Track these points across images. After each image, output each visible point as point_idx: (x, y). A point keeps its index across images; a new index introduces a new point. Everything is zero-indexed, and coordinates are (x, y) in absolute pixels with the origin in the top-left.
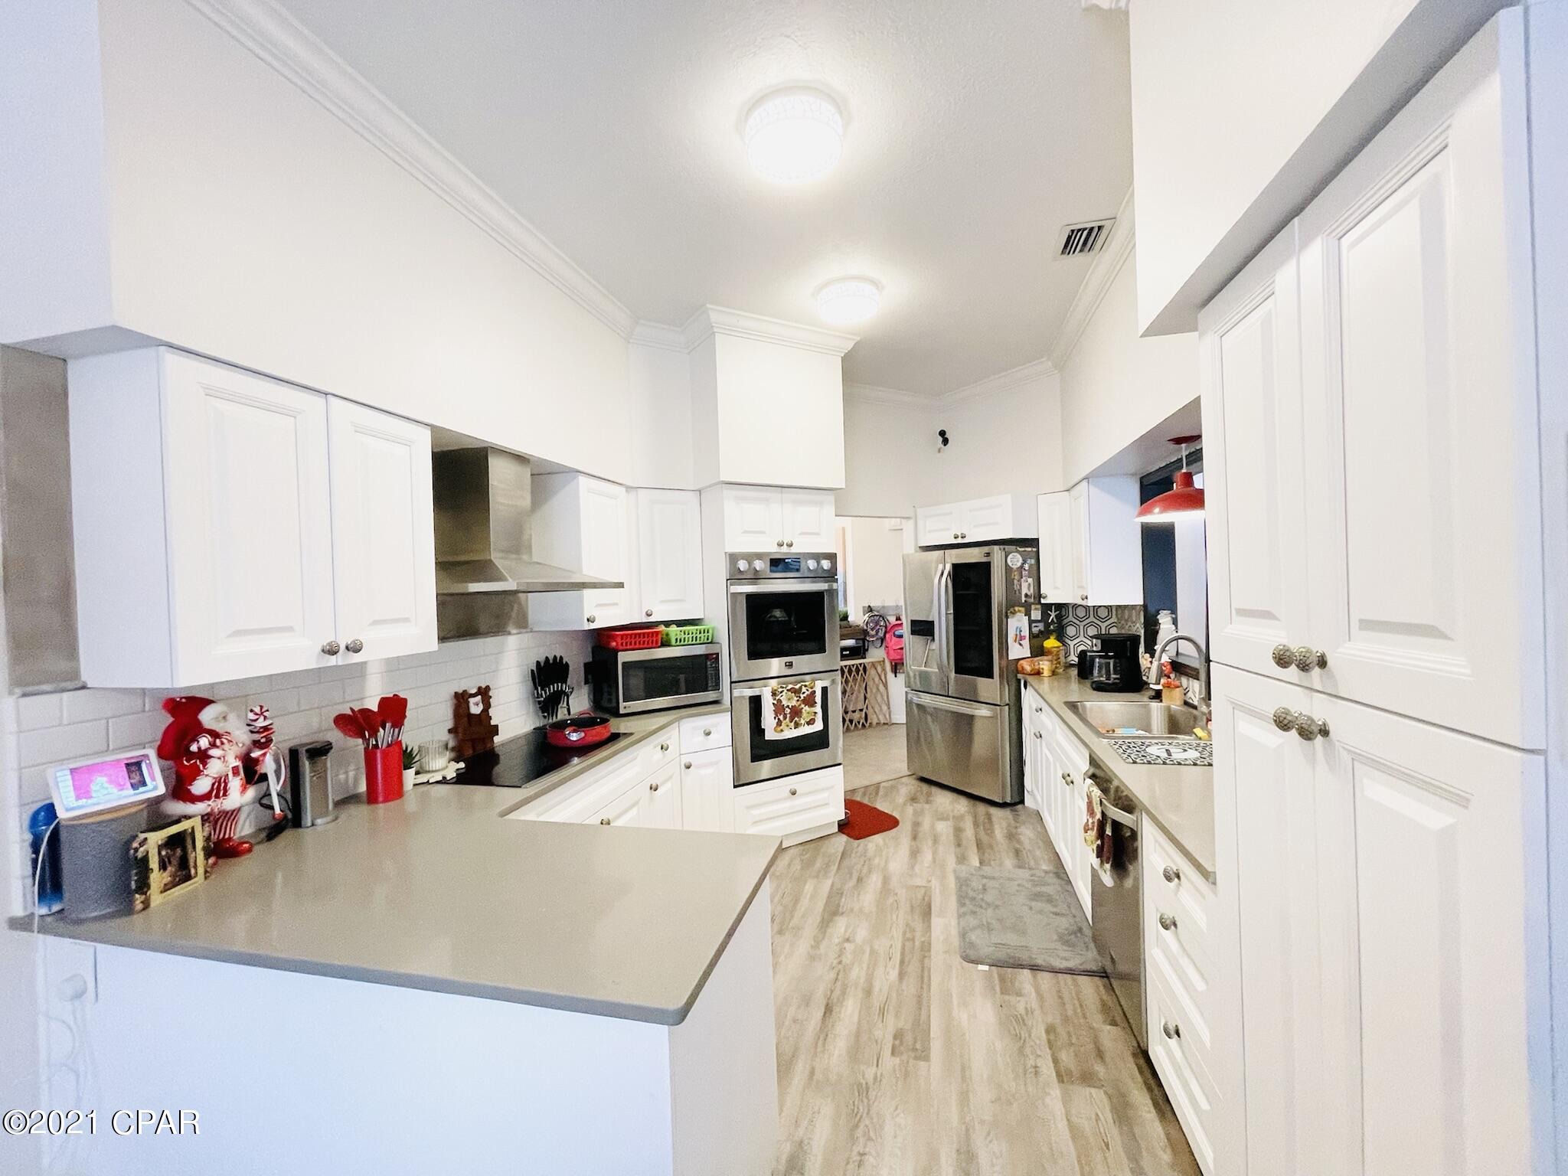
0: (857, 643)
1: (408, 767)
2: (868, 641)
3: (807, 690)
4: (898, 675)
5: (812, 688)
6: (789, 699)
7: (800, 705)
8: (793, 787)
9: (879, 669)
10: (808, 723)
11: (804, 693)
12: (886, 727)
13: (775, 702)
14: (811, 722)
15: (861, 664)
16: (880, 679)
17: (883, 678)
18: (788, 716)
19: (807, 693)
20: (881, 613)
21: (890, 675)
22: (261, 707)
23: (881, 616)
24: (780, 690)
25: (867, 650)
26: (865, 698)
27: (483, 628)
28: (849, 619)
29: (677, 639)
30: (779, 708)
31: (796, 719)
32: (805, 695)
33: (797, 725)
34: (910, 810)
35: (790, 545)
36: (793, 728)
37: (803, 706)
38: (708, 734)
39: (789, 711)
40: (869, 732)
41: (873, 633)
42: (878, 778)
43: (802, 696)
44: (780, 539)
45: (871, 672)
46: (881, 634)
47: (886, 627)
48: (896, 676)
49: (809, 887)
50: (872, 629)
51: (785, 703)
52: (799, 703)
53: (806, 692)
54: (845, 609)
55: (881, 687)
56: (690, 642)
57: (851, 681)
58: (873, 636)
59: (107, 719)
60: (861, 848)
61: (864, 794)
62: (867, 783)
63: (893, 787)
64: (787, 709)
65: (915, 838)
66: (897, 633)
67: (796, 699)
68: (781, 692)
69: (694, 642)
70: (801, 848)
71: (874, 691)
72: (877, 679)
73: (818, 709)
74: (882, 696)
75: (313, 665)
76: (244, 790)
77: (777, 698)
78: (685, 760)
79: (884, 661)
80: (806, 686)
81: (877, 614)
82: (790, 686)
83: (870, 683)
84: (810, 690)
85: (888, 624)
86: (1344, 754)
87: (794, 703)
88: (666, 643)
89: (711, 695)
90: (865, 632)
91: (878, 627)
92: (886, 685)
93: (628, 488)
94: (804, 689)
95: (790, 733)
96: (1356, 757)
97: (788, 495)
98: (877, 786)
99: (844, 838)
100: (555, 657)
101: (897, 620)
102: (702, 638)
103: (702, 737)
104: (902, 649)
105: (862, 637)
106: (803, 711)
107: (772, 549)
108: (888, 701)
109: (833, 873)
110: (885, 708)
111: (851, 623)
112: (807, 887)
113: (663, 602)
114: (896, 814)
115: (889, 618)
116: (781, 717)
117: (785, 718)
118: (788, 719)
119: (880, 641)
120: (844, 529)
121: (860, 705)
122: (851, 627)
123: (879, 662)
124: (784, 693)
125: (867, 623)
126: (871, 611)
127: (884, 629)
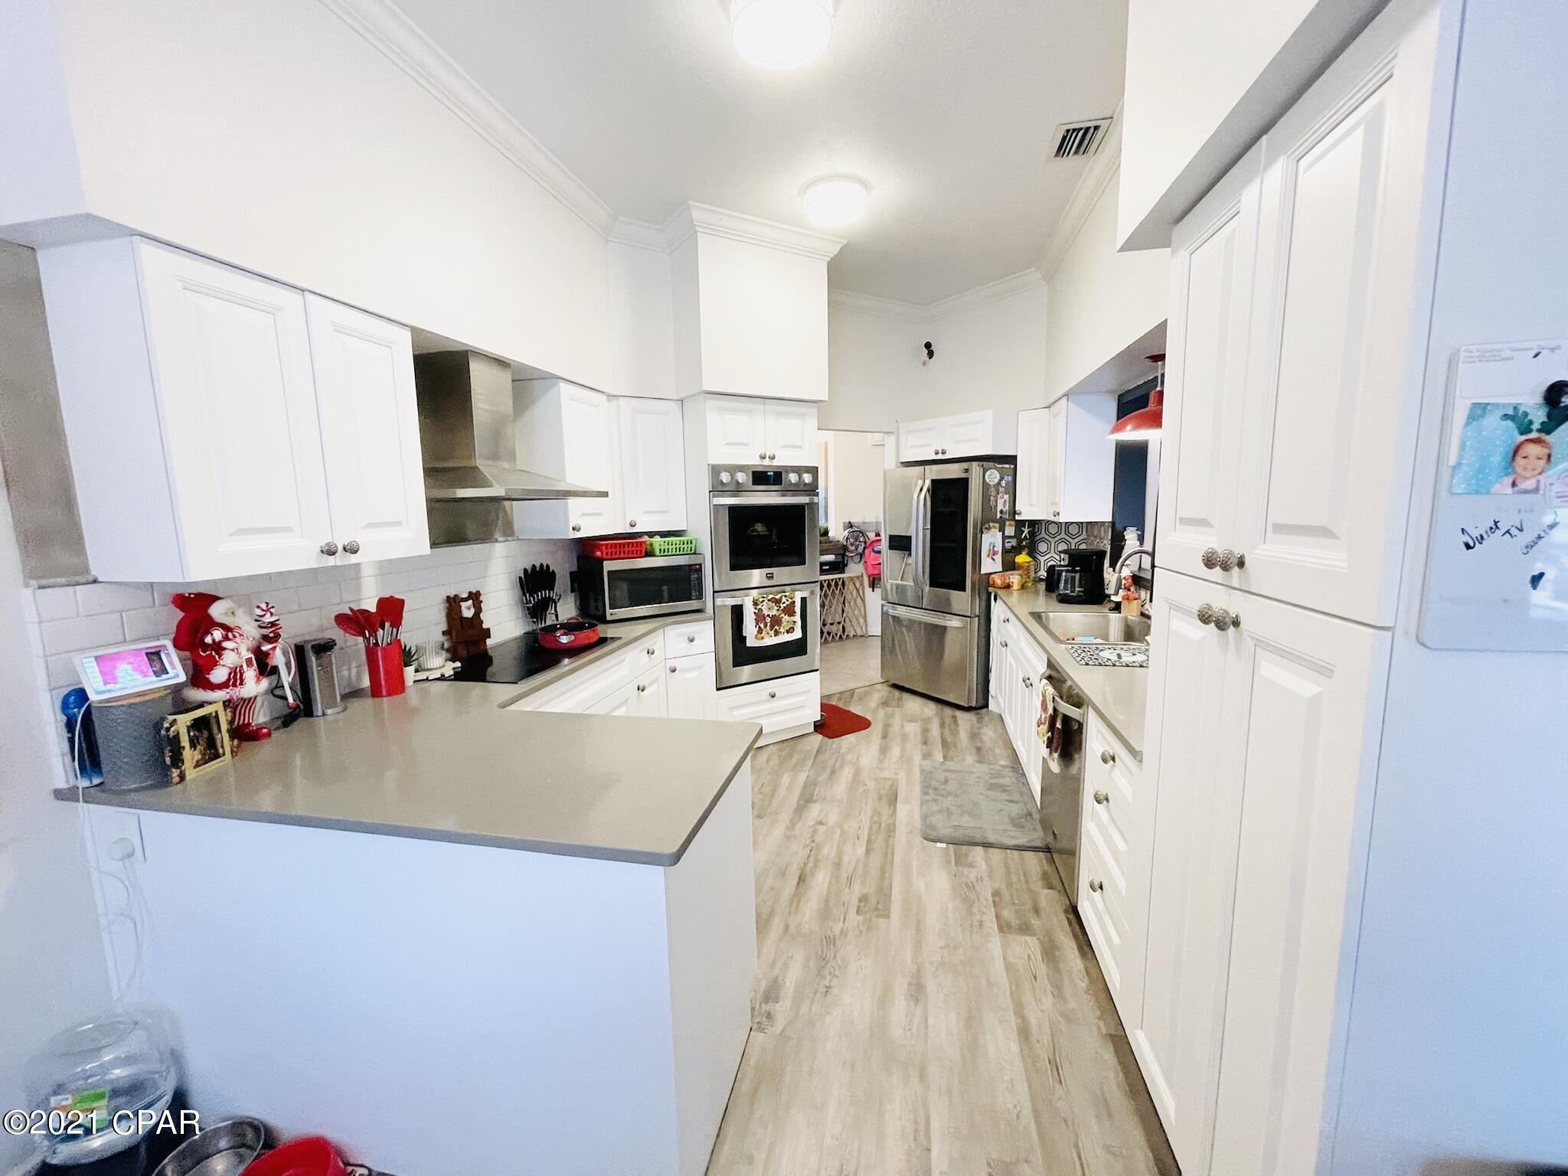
0: (836, 558)
1: (407, 665)
2: (848, 556)
3: (787, 600)
4: (875, 589)
5: (791, 599)
6: (770, 609)
7: (780, 614)
8: (772, 691)
9: (858, 584)
10: (788, 632)
11: (784, 603)
12: (863, 638)
13: (756, 611)
14: (790, 631)
15: (840, 579)
16: (858, 593)
17: (861, 592)
18: (769, 624)
19: (787, 603)
20: (862, 528)
21: (868, 590)
22: (267, 604)
23: (860, 532)
24: (761, 600)
25: (846, 565)
26: (843, 611)
27: (470, 534)
28: (830, 535)
29: (660, 550)
30: (760, 617)
31: (776, 627)
32: (784, 605)
33: (777, 633)
34: (881, 713)
35: (772, 458)
36: (773, 635)
37: (783, 615)
38: (692, 640)
39: (769, 619)
40: (846, 644)
41: (853, 548)
42: (851, 685)
44: (762, 451)
45: (850, 586)
46: (860, 549)
47: (865, 543)
48: (873, 591)
49: (786, 779)
50: (852, 545)
51: (766, 612)
52: (779, 612)
53: (785, 601)
54: (825, 525)
55: (859, 601)
56: (674, 553)
57: (830, 594)
58: (852, 552)
59: (121, 612)
60: (834, 746)
61: (840, 699)
62: (843, 689)
63: (866, 694)
64: (767, 618)
65: (884, 737)
66: (875, 548)
67: (776, 608)
68: (762, 602)
69: (678, 553)
70: (780, 745)
71: (852, 605)
72: (855, 592)
73: (797, 618)
74: (860, 609)
75: (313, 564)
76: (258, 680)
77: (758, 607)
78: (671, 664)
79: (862, 576)
80: (785, 596)
81: (857, 529)
82: (771, 596)
83: (848, 597)
84: (790, 601)
85: (867, 540)
86: (1249, 640)
87: (774, 612)
88: (650, 554)
89: (693, 604)
90: (845, 548)
91: (858, 543)
92: (863, 600)
93: (610, 396)
95: (770, 640)
96: (1258, 643)
97: (771, 406)
98: (852, 692)
99: (819, 737)
100: (542, 565)
101: (876, 536)
102: (686, 549)
103: (686, 643)
104: (880, 564)
105: (843, 552)
106: (783, 620)
107: (753, 460)
108: (865, 615)
109: (807, 768)
110: (862, 621)
111: (831, 539)
112: (784, 778)
113: (646, 513)
114: (868, 717)
115: (868, 534)
116: (762, 626)
117: (766, 626)
118: (768, 627)
119: (859, 556)
120: (826, 443)
121: (838, 619)
122: (831, 542)
123: (858, 577)
124: (765, 603)
125: (847, 538)
126: (851, 527)
127: (863, 545)
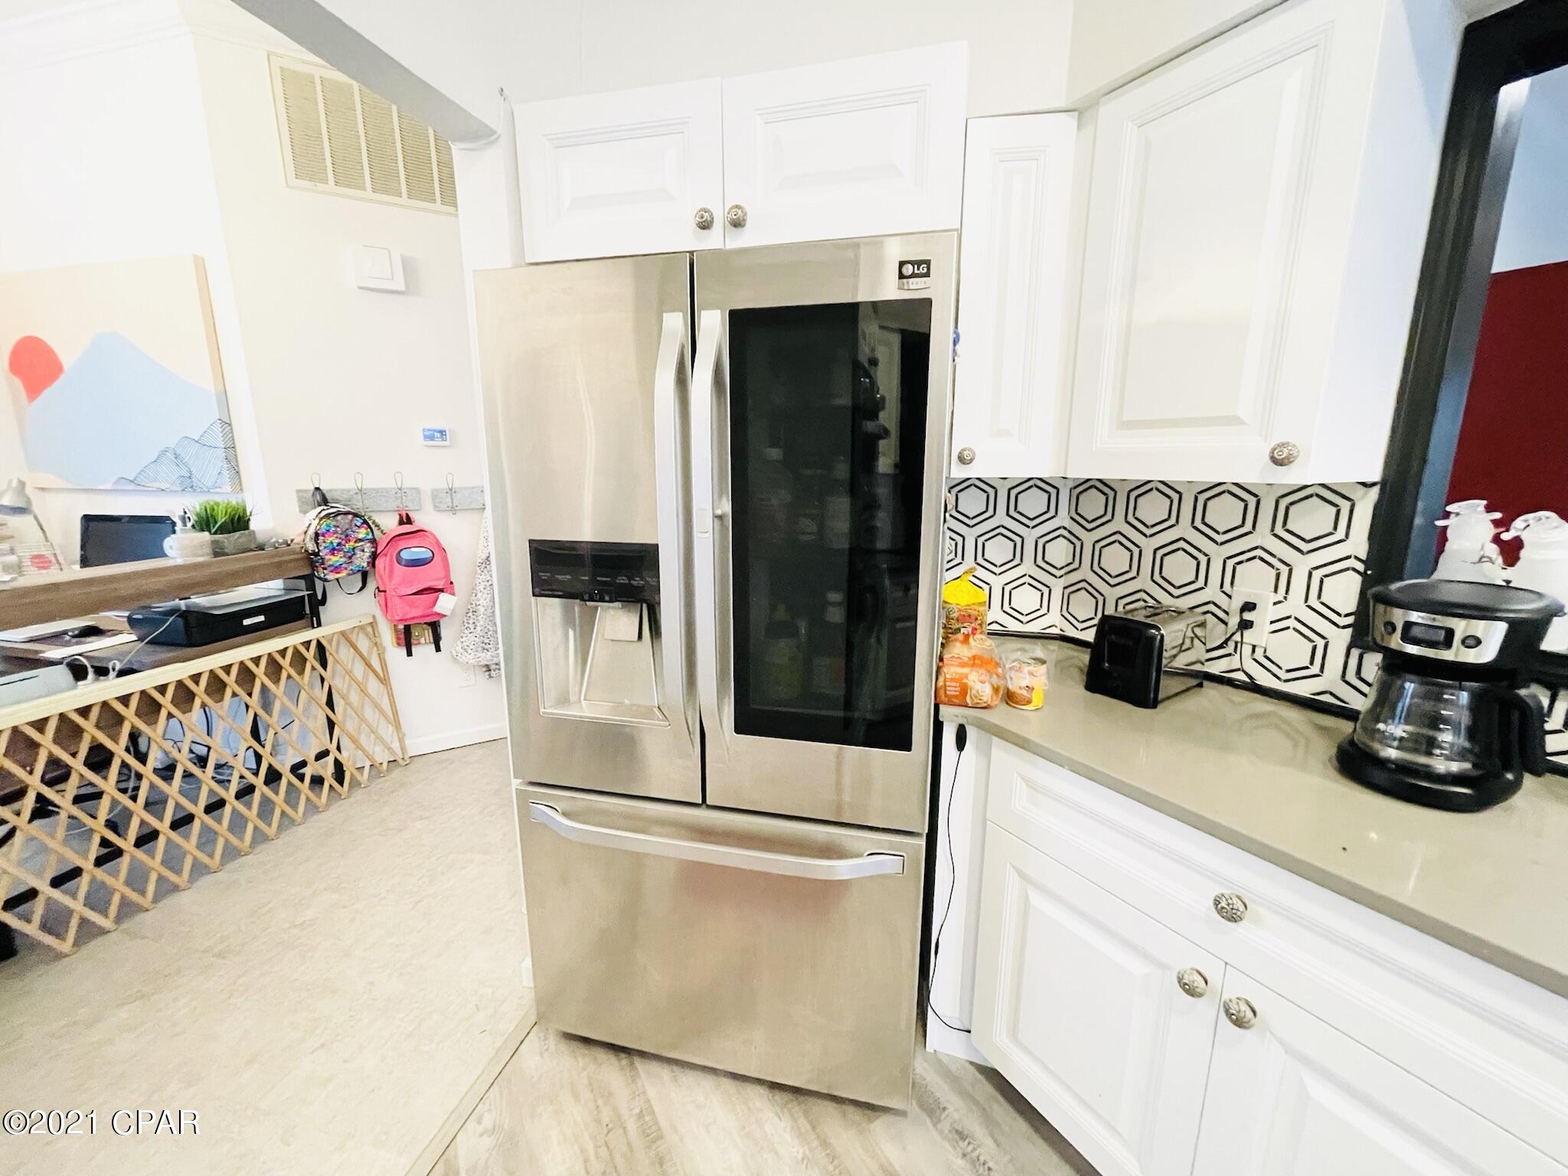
0: (287, 590)
2: (326, 580)
4: (414, 649)
15: (307, 644)
20: (358, 506)
21: (395, 654)
23: (356, 515)
25: (323, 602)
26: (331, 725)
28: (253, 526)
41: (337, 559)
46: (362, 560)
47: (373, 541)
48: (410, 654)
50: (333, 551)
54: (234, 501)
55: (373, 686)
58: (337, 569)
66: (405, 555)
72: (359, 669)
79: (374, 624)
81: (343, 509)
85: (377, 534)
90: (312, 559)
91: (351, 545)
92: (384, 680)
101: (401, 523)
105: (307, 572)
108: (395, 713)
111: (261, 538)
115: (378, 518)
119: (359, 576)
121: (319, 741)
122: (261, 548)
123: (362, 628)
125: (317, 535)
126: (325, 501)
127: (368, 548)
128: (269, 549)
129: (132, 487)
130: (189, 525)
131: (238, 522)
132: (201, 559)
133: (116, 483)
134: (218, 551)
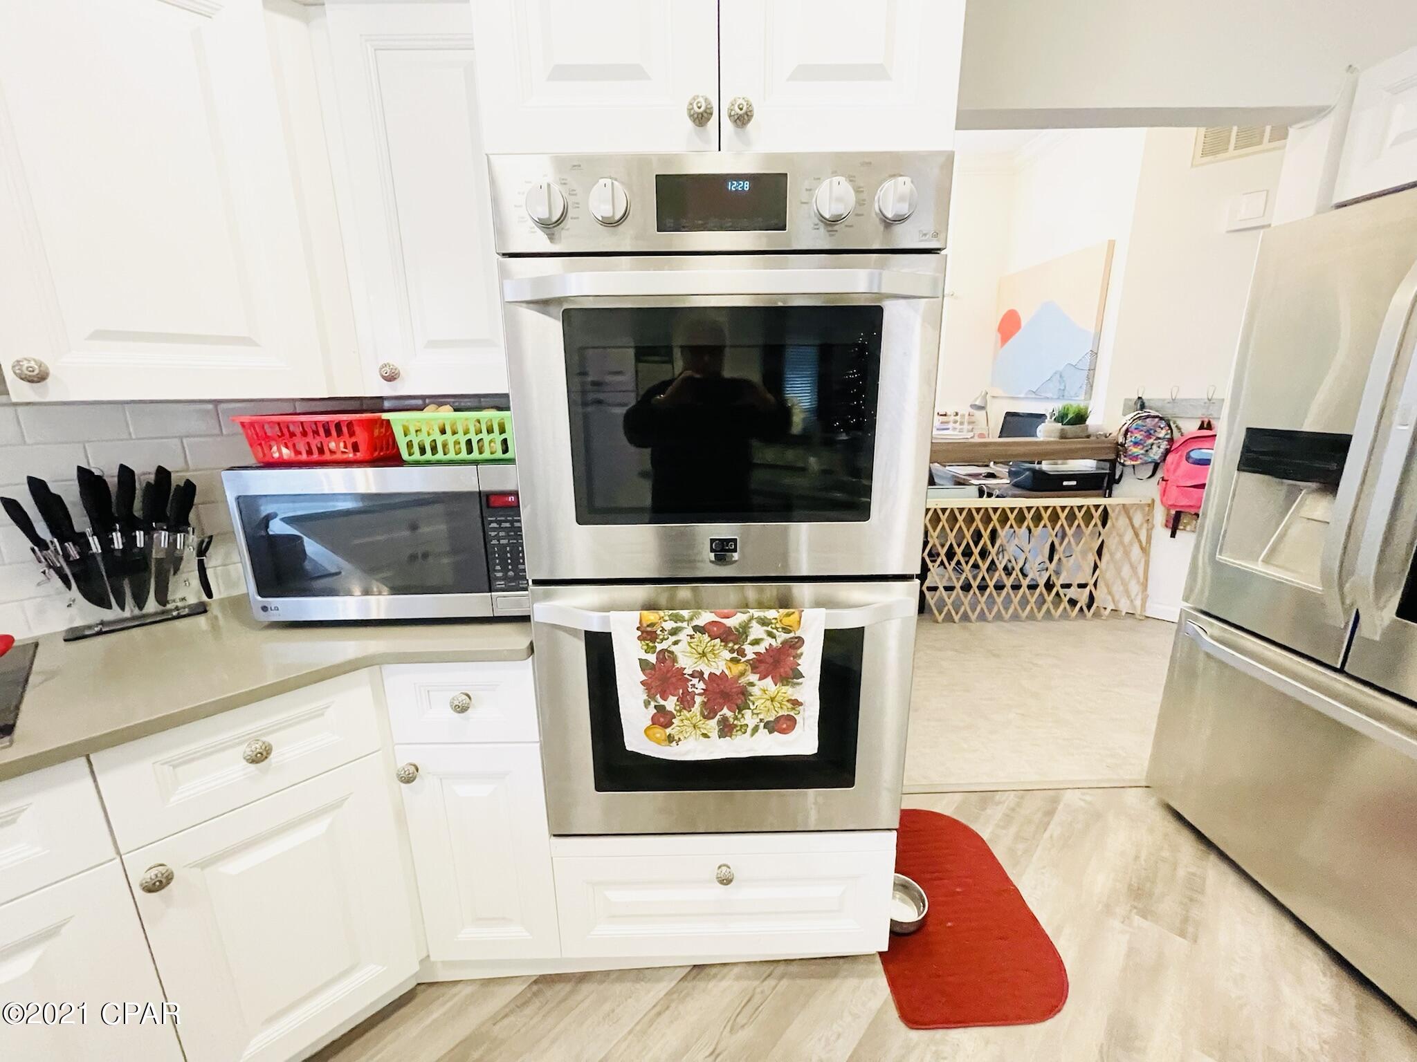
0: (1098, 468)
2: (1123, 465)
3: (770, 635)
4: (1178, 534)
5: (786, 630)
6: (703, 654)
7: (742, 674)
9: (1138, 519)
10: (772, 727)
11: (756, 642)
12: (1130, 622)
13: (652, 658)
14: (783, 725)
15: (1097, 507)
16: (1137, 535)
17: (1143, 538)
18: (699, 700)
19: (768, 642)
20: (1168, 412)
21: (1161, 533)
23: (1161, 419)
24: (669, 625)
25: (1118, 481)
26: (1096, 567)
28: (1087, 422)
29: (424, 447)
30: (666, 677)
31: (725, 711)
32: (761, 648)
33: (726, 729)
36: (714, 734)
37: (754, 678)
38: (464, 711)
39: (701, 686)
40: (1088, 626)
41: (1139, 450)
43: (750, 651)
45: (1118, 522)
46: (1156, 454)
47: (1171, 441)
48: (1173, 535)
50: (1136, 444)
51: (686, 662)
52: (741, 667)
53: (761, 640)
58: (1135, 458)
63: (1090, 819)
64: (695, 681)
66: (1195, 455)
67: (728, 655)
68: (674, 632)
71: (1119, 555)
73: (809, 692)
74: (1134, 568)
77: (659, 647)
79: (1151, 505)
80: (764, 622)
81: (1153, 413)
82: (706, 617)
83: (1111, 544)
84: (782, 637)
85: (1176, 434)
87: (720, 662)
89: (506, 602)
90: (1120, 449)
91: (1151, 441)
92: (1145, 550)
94: (757, 631)
95: (701, 746)
98: (1052, 797)
101: (1201, 427)
104: (1202, 486)
105: (1112, 456)
106: (755, 691)
108: (1146, 578)
110: (1134, 588)
111: (1091, 430)
113: (432, 344)
114: (1070, 954)
115: (1181, 423)
116: (671, 704)
117: (686, 702)
118: (697, 708)
119: (1151, 467)
120: (1112, 244)
121: (1085, 576)
122: (1088, 437)
123: (1139, 506)
124: (682, 636)
125: (1127, 431)
126: (1143, 407)
127: (1164, 445)
128: (1092, 438)
129: (1034, 396)
130: (1053, 418)
131: (1080, 418)
132: (1052, 439)
133: (1026, 394)
134: (1063, 436)
